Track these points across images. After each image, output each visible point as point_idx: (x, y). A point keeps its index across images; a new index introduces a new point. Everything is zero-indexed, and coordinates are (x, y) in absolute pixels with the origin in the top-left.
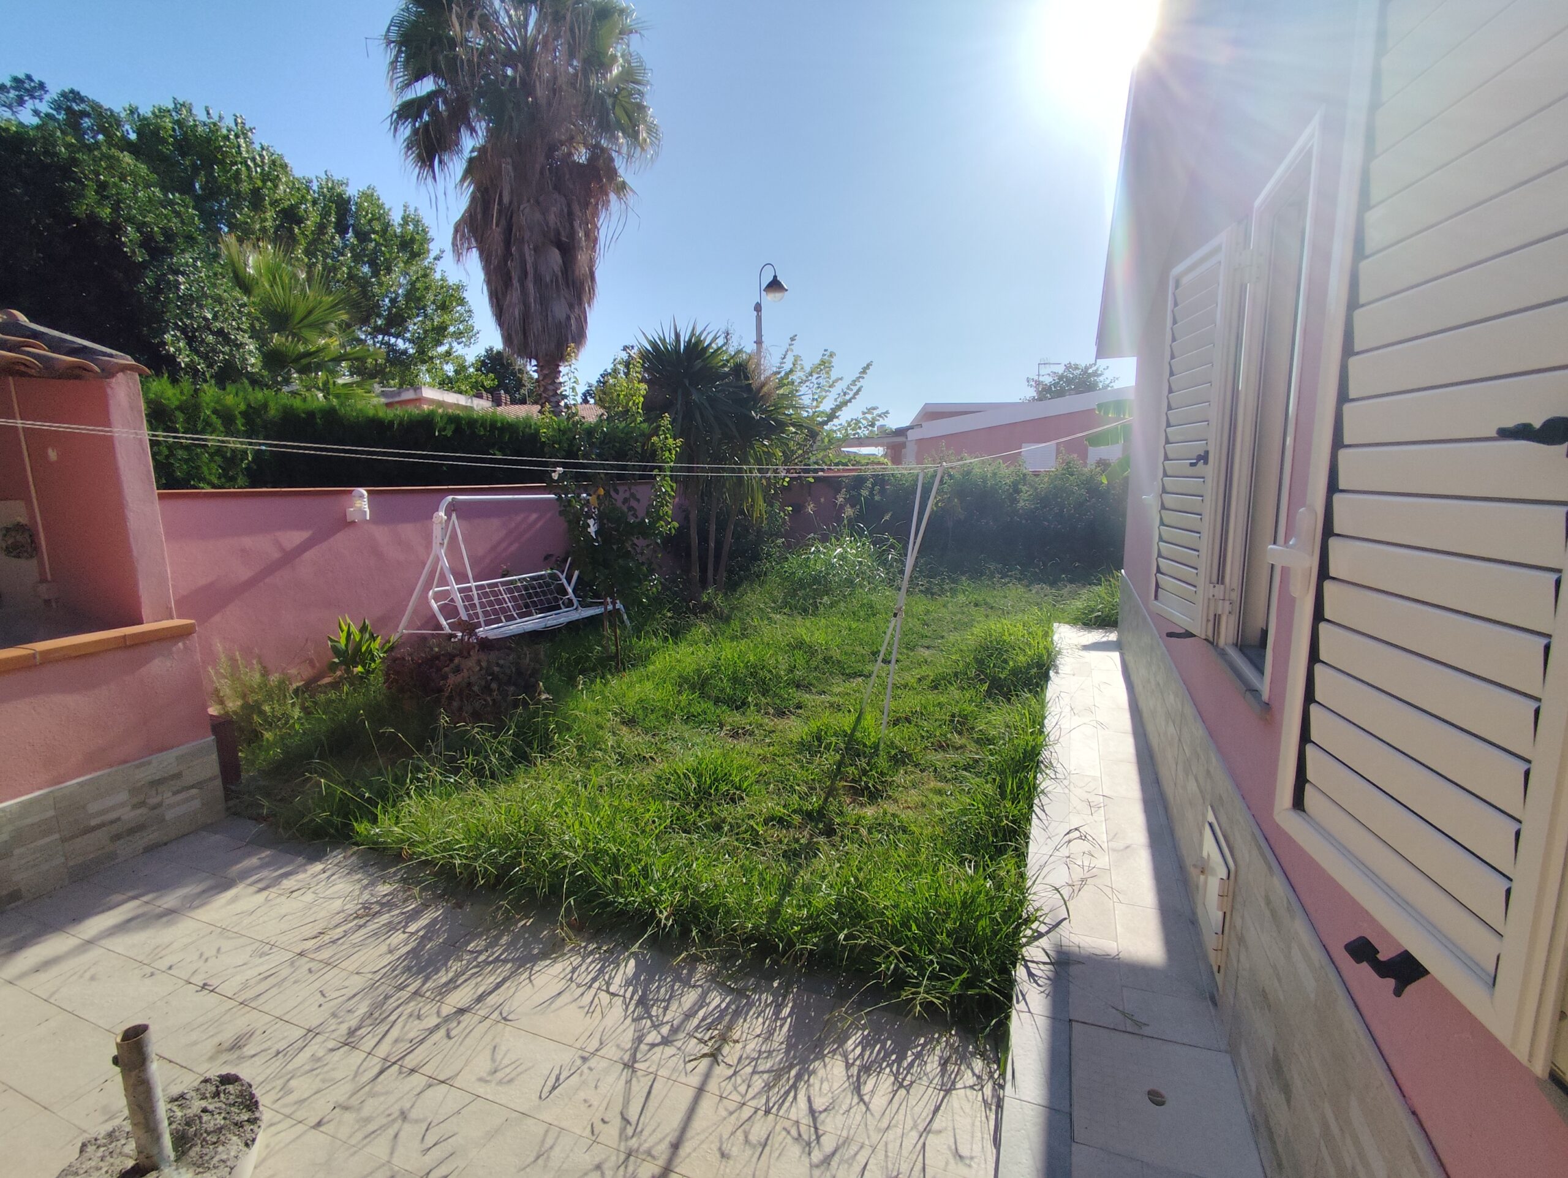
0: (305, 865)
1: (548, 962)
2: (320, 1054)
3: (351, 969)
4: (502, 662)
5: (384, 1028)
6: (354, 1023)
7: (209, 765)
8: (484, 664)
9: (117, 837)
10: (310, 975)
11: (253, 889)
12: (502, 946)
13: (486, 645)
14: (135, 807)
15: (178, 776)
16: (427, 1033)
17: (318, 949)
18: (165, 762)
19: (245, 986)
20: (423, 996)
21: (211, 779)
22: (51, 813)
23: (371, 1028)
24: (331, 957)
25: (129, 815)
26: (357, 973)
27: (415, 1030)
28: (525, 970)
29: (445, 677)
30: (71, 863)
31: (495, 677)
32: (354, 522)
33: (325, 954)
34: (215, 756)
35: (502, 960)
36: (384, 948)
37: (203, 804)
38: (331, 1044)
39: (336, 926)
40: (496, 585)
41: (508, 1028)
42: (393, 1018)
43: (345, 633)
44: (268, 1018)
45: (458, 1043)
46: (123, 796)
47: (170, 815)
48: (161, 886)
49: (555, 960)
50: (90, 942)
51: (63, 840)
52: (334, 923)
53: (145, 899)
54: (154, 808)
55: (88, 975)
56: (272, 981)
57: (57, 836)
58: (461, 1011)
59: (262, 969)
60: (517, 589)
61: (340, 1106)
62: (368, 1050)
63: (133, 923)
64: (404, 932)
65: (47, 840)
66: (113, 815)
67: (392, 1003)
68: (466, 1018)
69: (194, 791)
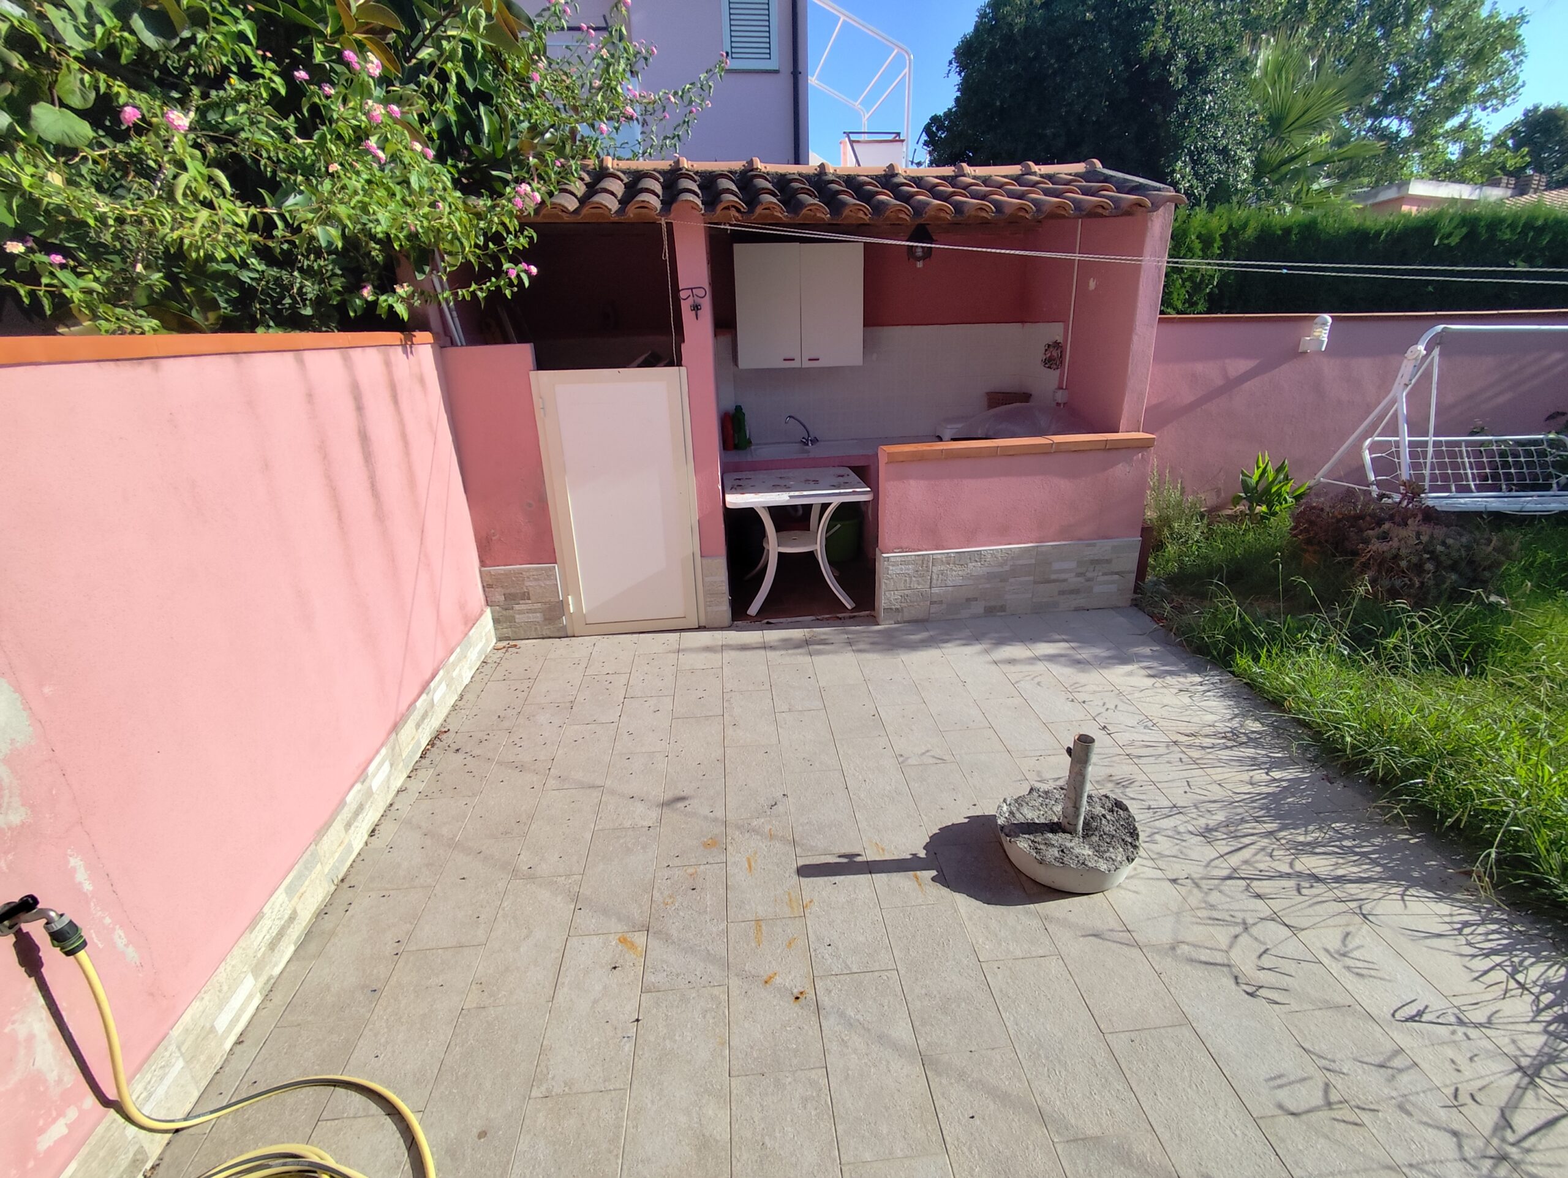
0: (1186, 671)
1: (1431, 895)
2: (1181, 829)
3: (1215, 777)
4: (1450, 541)
5: (1236, 844)
6: (1212, 824)
7: (1130, 561)
8: (1424, 539)
9: (1062, 593)
10: (1180, 763)
11: (1144, 672)
12: (1374, 845)
13: (1430, 516)
14: (1079, 575)
15: (1109, 561)
16: (1278, 874)
17: (1189, 746)
18: (1103, 548)
19: (1132, 744)
20: (1278, 840)
21: (1129, 572)
22: (1033, 561)
23: (1225, 836)
24: (1198, 759)
25: (1073, 580)
26: (1219, 784)
27: (1266, 864)
28: (1399, 885)
29: (1367, 542)
30: (1034, 600)
31: (1434, 557)
32: (1305, 353)
33: (1195, 754)
34: (1137, 554)
35: (1370, 859)
36: (1246, 777)
37: (1119, 590)
38: (1191, 828)
39: (1207, 736)
40: (1458, 444)
41: (1365, 926)
42: (1246, 840)
43: (1261, 470)
44: (1145, 778)
45: (1307, 903)
46: (1073, 565)
47: (1097, 589)
48: (1085, 641)
49: (1441, 899)
50: (1037, 659)
51: (1035, 582)
52: (1203, 732)
53: (1072, 644)
54: (1088, 580)
55: (1037, 680)
56: (1150, 751)
57: (1032, 578)
58: (1316, 878)
59: (1146, 738)
60: (1490, 453)
61: (1192, 879)
62: (1222, 853)
63: (1063, 659)
64: (1267, 774)
65: (1027, 578)
66: (1063, 576)
67: (1246, 828)
68: (1320, 888)
69: (1116, 577)
